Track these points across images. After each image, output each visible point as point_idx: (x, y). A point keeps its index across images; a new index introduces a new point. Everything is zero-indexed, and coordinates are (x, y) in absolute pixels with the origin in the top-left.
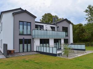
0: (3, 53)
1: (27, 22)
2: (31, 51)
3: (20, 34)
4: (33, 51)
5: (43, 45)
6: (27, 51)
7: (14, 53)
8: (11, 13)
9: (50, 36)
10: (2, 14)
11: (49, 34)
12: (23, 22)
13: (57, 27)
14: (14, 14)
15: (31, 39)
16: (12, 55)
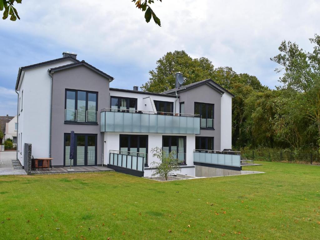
0: (23, 164)
1: (88, 92)
2: (96, 164)
3: (67, 122)
4: (100, 165)
5: (129, 150)
6: (86, 164)
7: (51, 167)
8: (45, 71)
9: (149, 127)
10: (23, 72)
11: (147, 124)
12: (76, 91)
13: (181, 103)
14: (52, 73)
15: (96, 135)
16: (44, 170)
